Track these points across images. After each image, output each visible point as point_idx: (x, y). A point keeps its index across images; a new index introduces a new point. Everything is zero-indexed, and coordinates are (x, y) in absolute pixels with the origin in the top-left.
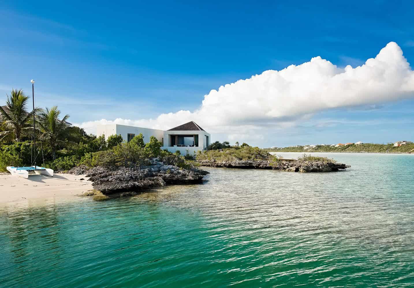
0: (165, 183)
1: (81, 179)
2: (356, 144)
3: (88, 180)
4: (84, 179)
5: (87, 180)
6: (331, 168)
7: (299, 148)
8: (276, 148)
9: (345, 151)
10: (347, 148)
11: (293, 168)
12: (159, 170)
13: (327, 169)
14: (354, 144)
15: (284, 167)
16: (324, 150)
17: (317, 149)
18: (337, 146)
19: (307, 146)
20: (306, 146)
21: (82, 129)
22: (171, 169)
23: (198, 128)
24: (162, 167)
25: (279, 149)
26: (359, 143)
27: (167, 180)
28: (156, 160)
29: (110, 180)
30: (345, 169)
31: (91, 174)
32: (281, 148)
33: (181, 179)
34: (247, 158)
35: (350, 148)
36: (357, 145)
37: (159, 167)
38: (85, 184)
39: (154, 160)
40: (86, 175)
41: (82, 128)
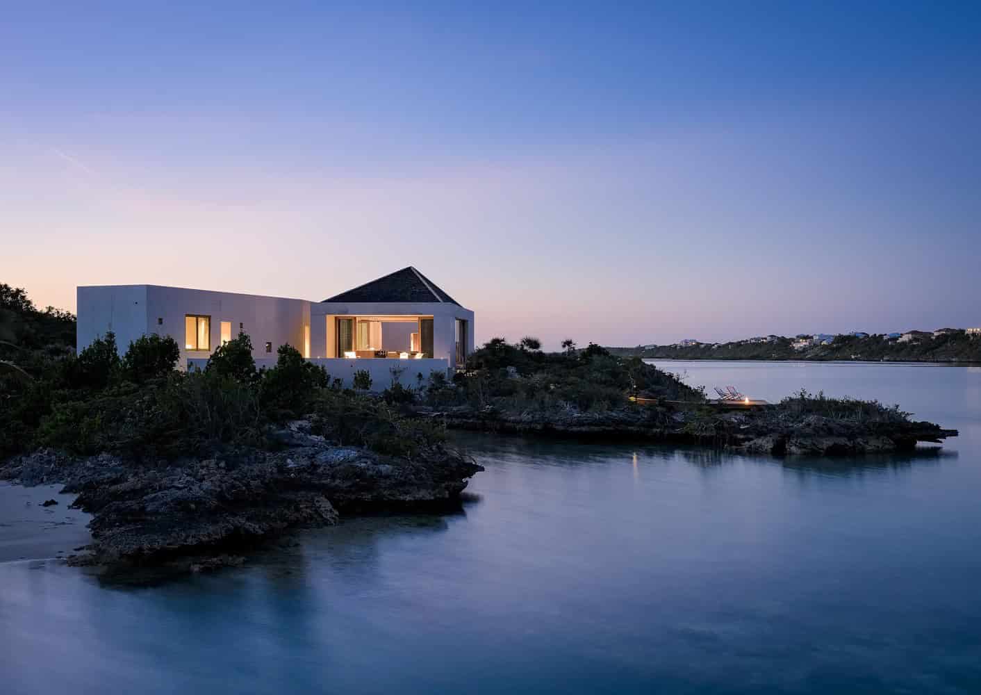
0: (337, 513)
1: (47, 504)
3: (71, 504)
4: (56, 503)
5: (69, 507)
6: (892, 442)
7: (777, 344)
10: (940, 346)
11: (767, 443)
12: (312, 464)
13: (880, 446)
15: (734, 435)
17: (838, 349)
18: (905, 337)
20: (801, 336)
21: (18, 291)
22: (353, 461)
23: (430, 292)
24: (321, 458)
25: (708, 348)
27: (342, 501)
28: (301, 429)
29: (149, 509)
30: (941, 442)
31: (81, 484)
33: (391, 498)
34: (606, 404)
35: (949, 344)
37: (312, 457)
38: (63, 523)
39: (292, 429)
40: (61, 487)
41: (21, 288)
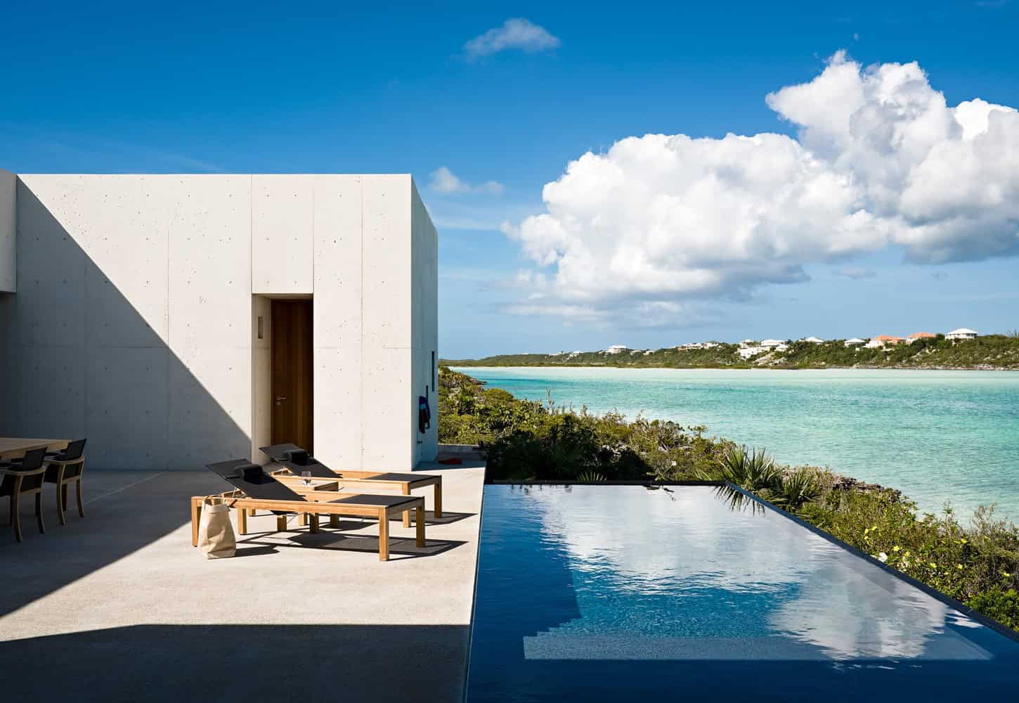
2: (953, 337)
7: (722, 351)
8: (626, 352)
9: (911, 364)
10: (917, 352)
14: (941, 337)
16: (825, 360)
18: (873, 344)
19: (751, 344)
20: (748, 344)
25: (640, 355)
26: (962, 333)
32: (645, 352)
35: (927, 351)
36: (957, 340)
